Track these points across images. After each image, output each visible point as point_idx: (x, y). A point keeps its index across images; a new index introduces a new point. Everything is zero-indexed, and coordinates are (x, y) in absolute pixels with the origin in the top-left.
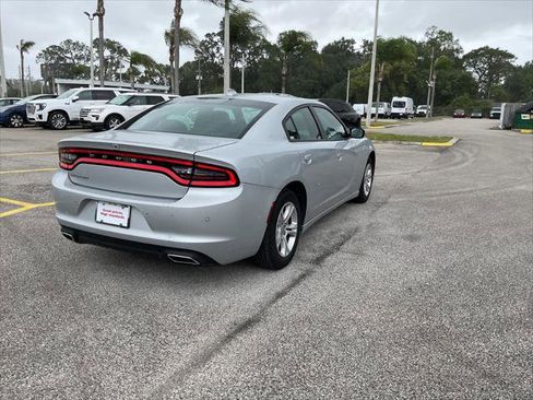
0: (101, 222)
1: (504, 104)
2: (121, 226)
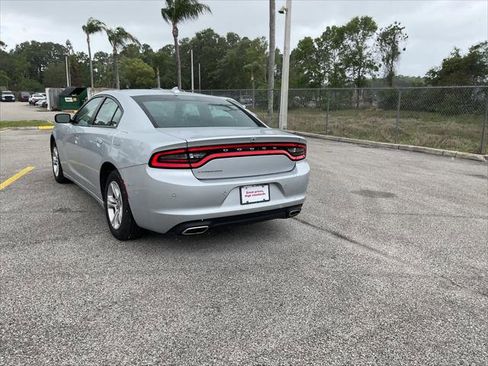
0: (248, 203)
1: (47, 90)
2: (264, 201)
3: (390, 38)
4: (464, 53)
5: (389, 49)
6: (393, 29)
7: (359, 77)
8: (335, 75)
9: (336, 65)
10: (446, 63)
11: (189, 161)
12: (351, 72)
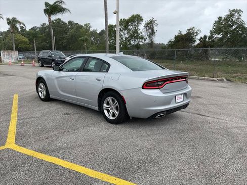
0: (178, 102)
2: (182, 101)
3: (150, 25)
4: (184, 33)
5: (150, 31)
6: (151, 21)
7: (137, 44)
8: (126, 43)
9: (126, 38)
10: (176, 37)
11: (158, 85)
12: (133, 42)
